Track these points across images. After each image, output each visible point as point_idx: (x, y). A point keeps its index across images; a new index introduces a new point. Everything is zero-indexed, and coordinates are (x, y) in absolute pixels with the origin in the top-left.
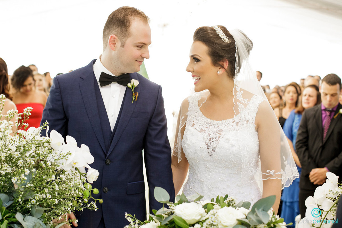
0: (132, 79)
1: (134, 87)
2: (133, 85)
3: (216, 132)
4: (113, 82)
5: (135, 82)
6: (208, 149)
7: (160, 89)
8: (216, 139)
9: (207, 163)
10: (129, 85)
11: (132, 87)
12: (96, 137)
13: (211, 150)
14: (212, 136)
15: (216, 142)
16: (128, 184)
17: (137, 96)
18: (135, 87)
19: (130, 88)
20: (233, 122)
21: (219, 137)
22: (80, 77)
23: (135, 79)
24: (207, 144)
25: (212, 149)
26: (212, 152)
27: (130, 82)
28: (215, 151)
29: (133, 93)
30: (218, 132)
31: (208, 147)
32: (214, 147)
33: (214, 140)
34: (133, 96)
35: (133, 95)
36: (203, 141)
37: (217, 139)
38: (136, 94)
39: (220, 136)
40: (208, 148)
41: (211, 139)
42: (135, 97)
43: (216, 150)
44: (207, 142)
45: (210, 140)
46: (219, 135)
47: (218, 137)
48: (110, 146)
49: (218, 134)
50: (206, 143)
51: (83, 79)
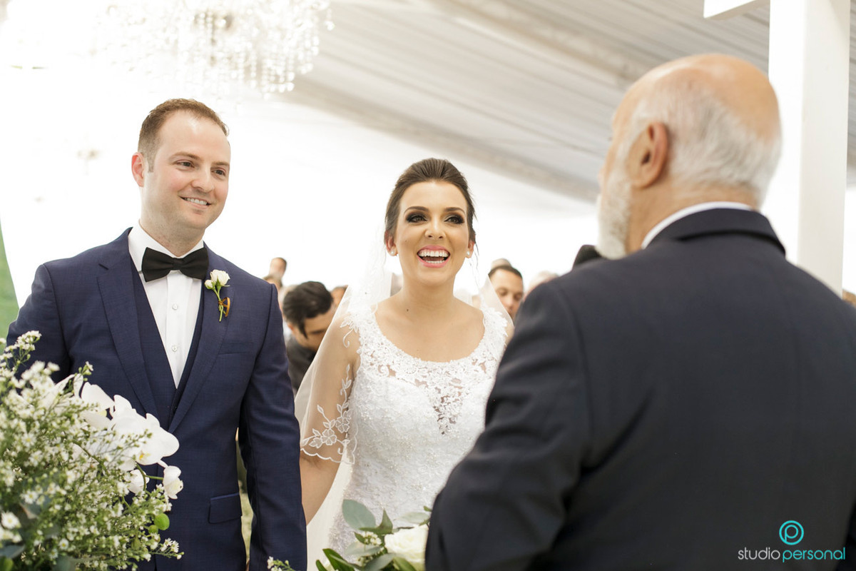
0: (214, 271)
1: (219, 288)
2: (218, 282)
3: (450, 385)
4: (171, 271)
5: (220, 277)
6: (440, 419)
7: (273, 292)
8: (455, 398)
9: (432, 449)
10: (209, 283)
11: (216, 286)
12: (137, 397)
13: (446, 421)
14: (444, 393)
15: (455, 403)
16: (212, 499)
17: (228, 306)
18: (222, 288)
19: (211, 290)
20: (474, 364)
21: (460, 394)
22: (100, 265)
23: (220, 270)
24: (438, 410)
25: (450, 419)
26: (449, 424)
27: (210, 278)
28: (454, 422)
29: (220, 299)
30: (452, 383)
31: (439, 415)
32: (454, 413)
33: (451, 399)
34: (220, 307)
35: (219, 304)
36: (429, 403)
37: (457, 397)
38: (225, 303)
39: (460, 391)
40: (441, 417)
41: (445, 399)
42: (225, 309)
43: (458, 421)
44: (437, 405)
45: (442, 402)
46: (457, 390)
47: (457, 394)
48: (173, 417)
49: (455, 387)
50: (435, 407)
51: (107, 269)
